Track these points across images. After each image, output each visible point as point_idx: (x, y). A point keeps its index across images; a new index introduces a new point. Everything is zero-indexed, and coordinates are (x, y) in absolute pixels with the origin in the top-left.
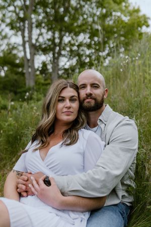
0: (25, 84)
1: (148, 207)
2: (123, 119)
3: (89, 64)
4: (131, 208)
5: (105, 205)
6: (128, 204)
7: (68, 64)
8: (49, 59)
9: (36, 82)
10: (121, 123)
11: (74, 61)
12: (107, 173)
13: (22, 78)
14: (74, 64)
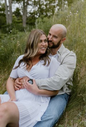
0: (6, 22)
1: (78, 95)
2: (70, 53)
3: (45, 11)
4: (70, 96)
5: (58, 95)
6: (69, 94)
7: (33, 10)
8: (21, 6)
9: (13, 21)
10: (69, 55)
11: (36, 8)
12: (61, 79)
13: (4, 18)
14: (36, 10)
